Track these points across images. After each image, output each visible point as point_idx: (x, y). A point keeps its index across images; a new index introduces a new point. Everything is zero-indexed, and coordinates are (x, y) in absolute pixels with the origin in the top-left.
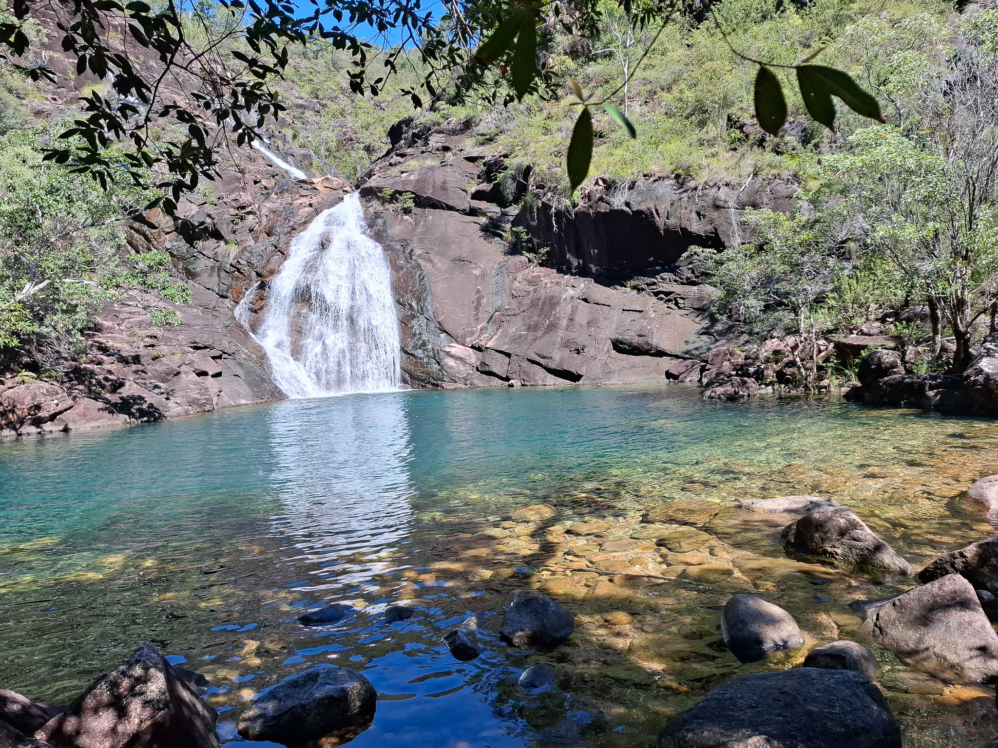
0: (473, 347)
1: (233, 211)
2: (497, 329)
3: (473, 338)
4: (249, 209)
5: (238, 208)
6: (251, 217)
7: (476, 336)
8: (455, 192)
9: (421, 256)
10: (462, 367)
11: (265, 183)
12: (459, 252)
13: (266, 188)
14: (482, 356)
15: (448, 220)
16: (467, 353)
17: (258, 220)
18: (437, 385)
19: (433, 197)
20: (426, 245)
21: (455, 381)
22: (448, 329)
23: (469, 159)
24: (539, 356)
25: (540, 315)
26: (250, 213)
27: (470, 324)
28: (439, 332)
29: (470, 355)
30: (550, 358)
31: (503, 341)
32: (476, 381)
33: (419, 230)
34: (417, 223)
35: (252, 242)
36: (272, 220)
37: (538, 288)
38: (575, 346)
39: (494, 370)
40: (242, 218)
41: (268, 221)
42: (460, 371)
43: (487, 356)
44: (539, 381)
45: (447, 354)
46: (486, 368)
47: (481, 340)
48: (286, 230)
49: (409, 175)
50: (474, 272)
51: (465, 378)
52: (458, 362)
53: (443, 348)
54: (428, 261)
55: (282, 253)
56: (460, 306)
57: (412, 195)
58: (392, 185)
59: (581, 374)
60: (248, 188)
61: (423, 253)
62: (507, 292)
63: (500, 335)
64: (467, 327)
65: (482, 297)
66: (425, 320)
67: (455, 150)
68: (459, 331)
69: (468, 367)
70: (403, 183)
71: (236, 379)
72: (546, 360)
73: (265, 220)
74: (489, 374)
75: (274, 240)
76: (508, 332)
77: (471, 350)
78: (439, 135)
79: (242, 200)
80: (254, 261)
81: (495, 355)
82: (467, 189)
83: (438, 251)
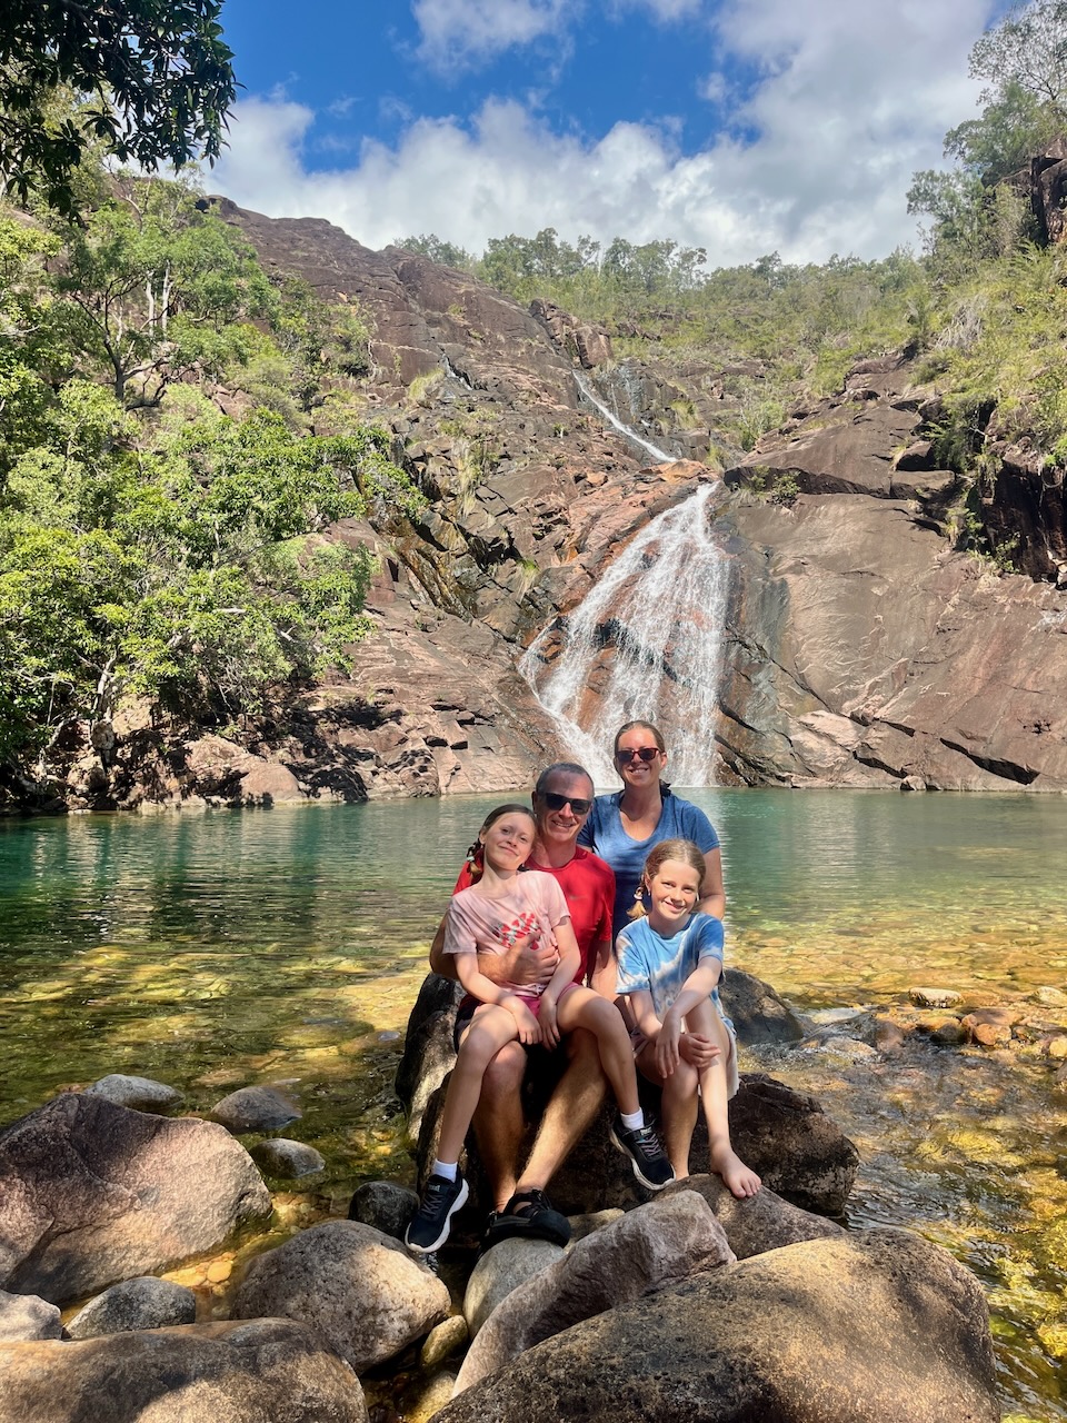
0: (853, 718)
1: (536, 521)
2: (900, 689)
3: (854, 702)
5: (542, 516)
6: (559, 528)
7: (860, 698)
8: (867, 462)
9: (791, 569)
10: (829, 750)
11: (591, 478)
12: (857, 559)
13: (592, 485)
14: (866, 733)
15: (851, 508)
16: (842, 727)
17: (569, 531)
18: (783, 780)
19: (832, 474)
20: (805, 551)
21: (814, 775)
22: (816, 687)
23: (901, 406)
24: (963, 734)
25: (980, 663)
26: (559, 521)
27: (854, 678)
28: (799, 691)
29: (845, 730)
30: (984, 739)
31: (904, 707)
32: (849, 776)
33: (801, 528)
34: (800, 518)
35: (555, 563)
36: (587, 530)
37: (986, 614)
38: (1035, 719)
39: (882, 757)
40: (548, 530)
41: (582, 531)
42: (824, 757)
43: (873, 733)
44: (959, 782)
45: (808, 727)
46: (870, 755)
47: (867, 706)
48: (603, 543)
49: (799, 445)
50: (876, 591)
51: (830, 770)
52: (824, 741)
53: (802, 719)
54: (803, 576)
55: (592, 577)
56: (841, 648)
57: (797, 473)
58: (769, 461)
59: (1037, 770)
60: (566, 486)
61: (796, 565)
62: (929, 623)
63: (902, 698)
64: (848, 684)
65: (881, 633)
66: (780, 672)
67: (883, 395)
68: (834, 690)
69: (839, 751)
70: (788, 457)
71: (485, 752)
72: (974, 743)
73: (579, 530)
74: (874, 764)
75: (583, 558)
76: (916, 693)
77: (849, 722)
78: (864, 376)
79: (549, 505)
80: (554, 589)
81: (886, 732)
82: (889, 455)
83: (823, 558)
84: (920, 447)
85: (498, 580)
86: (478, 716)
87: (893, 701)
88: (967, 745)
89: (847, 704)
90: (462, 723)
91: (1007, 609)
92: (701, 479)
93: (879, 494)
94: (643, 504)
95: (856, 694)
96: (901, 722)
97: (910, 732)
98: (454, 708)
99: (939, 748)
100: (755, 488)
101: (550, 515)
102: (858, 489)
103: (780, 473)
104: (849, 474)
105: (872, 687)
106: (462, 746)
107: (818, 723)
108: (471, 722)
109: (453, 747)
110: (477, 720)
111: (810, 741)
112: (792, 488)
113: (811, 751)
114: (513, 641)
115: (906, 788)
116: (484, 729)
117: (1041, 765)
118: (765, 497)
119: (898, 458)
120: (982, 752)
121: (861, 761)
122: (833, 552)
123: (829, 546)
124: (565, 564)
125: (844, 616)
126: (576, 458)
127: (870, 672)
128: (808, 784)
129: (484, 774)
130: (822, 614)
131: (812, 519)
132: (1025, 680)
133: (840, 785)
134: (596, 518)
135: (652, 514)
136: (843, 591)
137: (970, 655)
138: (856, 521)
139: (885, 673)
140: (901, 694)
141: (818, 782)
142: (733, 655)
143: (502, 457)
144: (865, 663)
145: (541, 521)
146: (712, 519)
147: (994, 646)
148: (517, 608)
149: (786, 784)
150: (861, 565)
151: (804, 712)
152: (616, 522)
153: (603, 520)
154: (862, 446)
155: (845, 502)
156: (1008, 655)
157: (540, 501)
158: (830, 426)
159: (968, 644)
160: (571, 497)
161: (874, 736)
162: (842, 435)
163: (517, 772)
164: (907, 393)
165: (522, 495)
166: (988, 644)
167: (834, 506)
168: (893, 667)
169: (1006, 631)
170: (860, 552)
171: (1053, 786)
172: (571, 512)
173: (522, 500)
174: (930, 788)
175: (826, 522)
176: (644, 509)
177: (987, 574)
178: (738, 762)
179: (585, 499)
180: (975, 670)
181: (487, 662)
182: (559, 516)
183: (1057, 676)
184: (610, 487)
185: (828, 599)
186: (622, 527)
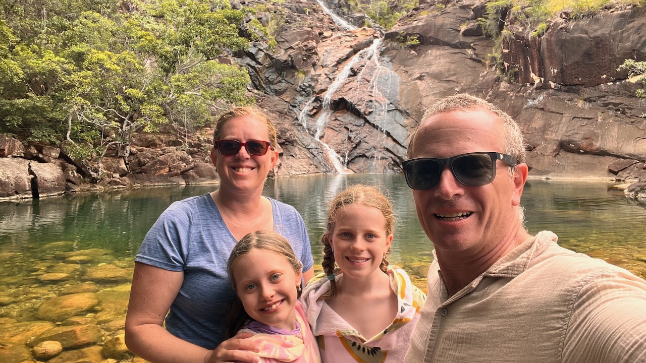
1: (303, 53)
4: (314, 51)
5: (306, 51)
6: (314, 56)
8: (449, 32)
11: (326, 34)
12: (447, 75)
13: (326, 37)
15: (442, 52)
17: (318, 58)
19: (433, 36)
20: (424, 70)
23: (462, 7)
26: (314, 53)
33: (421, 60)
34: (419, 56)
35: (313, 72)
36: (326, 58)
37: (504, 100)
40: (309, 57)
48: (334, 64)
49: (419, 22)
50: (456, 89)
54: (423, 81)
55: (330, 79)
57: (418, 36)
58: (405, 30)
60: (315, 37)
61: (420, 76)
67: (453, 2)
70: (414, 28)
71: (291, 157)
73: (322, 58)
75: (325, 70)
79: (309, 46)
80: (312, 84)
82: (459, 29)
83: (432, 74)
84: (473, 25)
85: (286, 79)
86: (287, 141)
91: (513, 98)
92: (374, 36)
93: (455, 46)
94: (351, 47)
100: (399, 41)
101: (310, 50)
102: (445, 43)
103: (410, 35)
104: (441, 37)
112: (416, 42)
114: (295, 107)
117: (532, 164)
118: (403, 45)
119: (463, 30)
122: (436, 71)
123: (434, 69)
124: (317, 73)
126: (318, 25)
130: (433, 98)
131: (425, 56)
134: (330, 53)
135: (355, 52)
136: (442, 89)
138: (445, 58)
143: (286, 23)
145: (306, 53)
146: (381, 55)
148: (296, 93)
152: (339, 55)
153: (333, 53)
154: (447, 24)
155: (439, 49)
157: (305, 44)
158: (431, 15)
160: (317, 42)
162: (437, 19)
163: (306, 166)
164: (464, 1)
165: (297, 40)
167: (434, 51)
169: (514, 107)
170: (448, 72)
172: (318, 49)
173: (297, 43)
175: (431, 58)
177: (504, 82)
178: (399, 161)
179: (323, 44)
181: (286, 116)
183: (537, 127)
184: (334, 38)
185: (435, 92)
186: (342, 57)
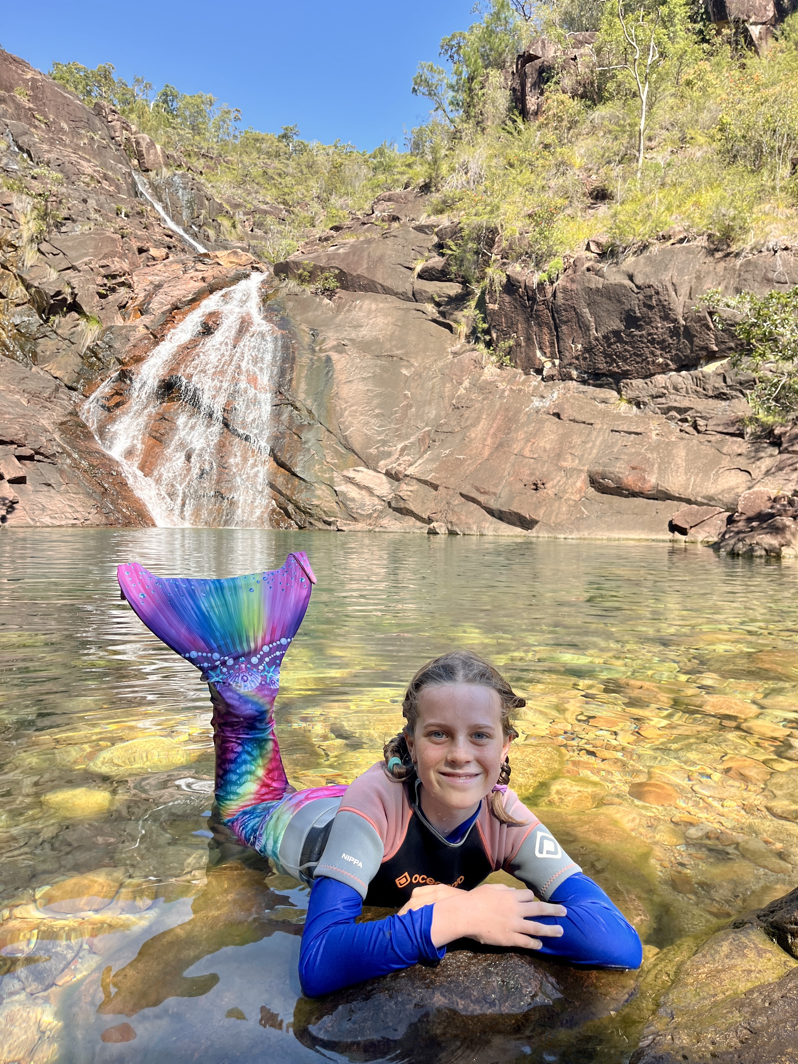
0: (388, 474)
1: (100, 280)
2: (425, 452)
3: (388, 461)
5: (106, 277)
6: (122, 290)
7: (393, 458)
8: (394, 269)
9: (335, 348)
10: (368, 500)
11: (153, 252)
12: (388, 345)
13: (154, 259)
14: (398, 487)
15: (381, 305)
16: (378, 481)
17: (132, 295)
18: (329, 524)
19: (366, 275)
20: (345, 335)
21: (355, 519)
22: (357, 447)
23: (420, 229)
24: (478, 490)
25: (488, 434)
26: (123, 284)
27: (388, 441)
28: (343, 451)
29: (381, 484)
30: (495, 494)
31: (429, 467)
32: (385, 522)
33: (340, 317)
34: (339, 308)
35: (119, 321)
36: (149, 297)
37: (491, 396)
38: (533, 479)
39: (411, 506)
40: (113, 290)
41: (146, 297)
42: (364, 505)
43: (404, 487)
44: (475, 528)
45: (350, 480)
46: (402, 505)
47: (400, 465)
48: (165, 308)
49: (339, 249)
50: (404, 371)
51: (370, 516)
52: (364, 492)
53: (345, 473)
54: (344, 355)
55: (155, 337)
56: (377, 416)
57: (337, 272)
58: (313, 259)
59: (537, 518)
60: (130, 255)
61: (338, 345)
62: (446, 400)
63: (427, 460)
64: (383, 446)
65: (409, 406)
66: (327, 433)
67: (404, 220)
68: (371, 451)
69: (376, 501)
70: (330, 257)
71: (46, 488)
72: (487, 497)
73: (142, 296)
74: (405, 512)
75: (146, 319)
76: (438, 455)
77: (384, 477)
78: (388, 203)
79: (113, 267)
80: (117, 345)
81: (415, 486)
82: (412, 266)
83: (359, 342)
84: (437, 261)
85: (59, 331)
86: (38, 453)
87: (420, 461)
88: (481, 498)
89: (382, 463)
90: (20, 458)
91: (506, 393)
92: (253, 268)
93: (403, 296)
94: (203, 279)
95: (389, 454)
96: (428, 479)
97: (436, 487)
98: (12, 443)
99: (459, 500)
100: (302, 280)
101: (114, 277)
102: (387, 291)
103: (322, 269)
104: (379, 278)
105: (403, 450)
106: (20, 480)
107: (358, 477)
108: (30, 458)
109: (10, 481)
110: (37, 457)
111: (352, 492)
112: (332, 283)
113: (353, 500)
114: (74, 389)
115: (433, 532)
116: (44, 467)
117: (539, 515)
118: (309, 289)
119: (418, 268)
120: (493, 504)
121: (395, 509)
122: (368, 338)
123: (365, 333)
124: (128, 323)
125: (378, 390)
126: (139, 233)
127: (401, 437)
128: (351, 527)
129: (44, 509)
130: (362, 387)
131: (349, 311)
132: (523, 449)
133: (377, 530)
134: (159, 286)
135: (212, 290)
136: (378, 370)
137: (480, 427)
138: (386, 315)
139: (412, 439)
140: (426, 456)
141: (360, 526)
142: (285, 417)
143: (66, 219)
144: (397, 430)
145: (106, 281)
146: (264, 301)
147: (498, 422)
148: (80, 359)
149: (332, 528)
150: (391, 350)
151: (347, 468)
152: (178, 292)
153: (165, 288)
154: (390, 256)
155: (375, 300)
156: (510, 429)
157: (104, 262)
158: (362, 239)
159: (478, 419)
160: (134, 265)
161: (406, 489)
162: (374, 245)
163: (80, 509)
164: (423, 220)
165: (86, 255)
166: (494, 419)
167: (367, 302)
168: (419, 434)
169: (507, 410)
170: (390, 340)
171: (550, 532)
172: (135, 278)
173: (86, 259)
174: (452, 533)
175: (361, 314)
176: (204, 284)
177: (490, 366)
178: (290, 508)
179: (147, 270)
180: (485, 439)
181: (48, 404)
182: (123, 279)
183: (548, 446)
184: (172, 262)
185: (365, 375)
186: (184, 297)
